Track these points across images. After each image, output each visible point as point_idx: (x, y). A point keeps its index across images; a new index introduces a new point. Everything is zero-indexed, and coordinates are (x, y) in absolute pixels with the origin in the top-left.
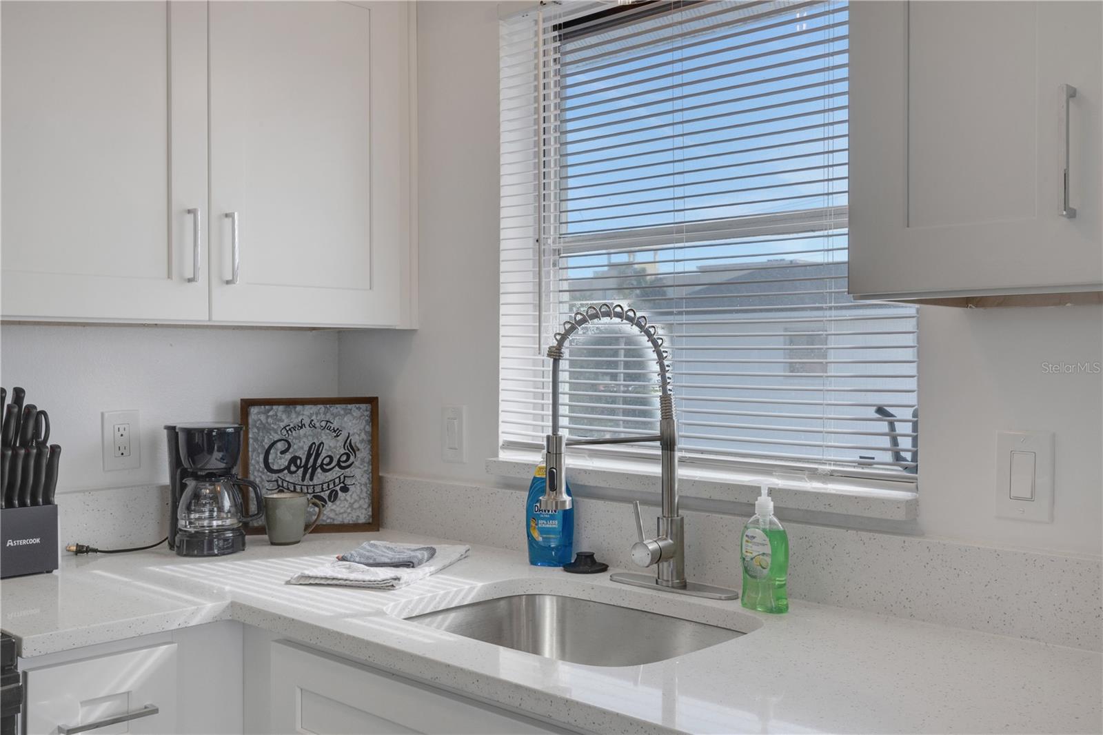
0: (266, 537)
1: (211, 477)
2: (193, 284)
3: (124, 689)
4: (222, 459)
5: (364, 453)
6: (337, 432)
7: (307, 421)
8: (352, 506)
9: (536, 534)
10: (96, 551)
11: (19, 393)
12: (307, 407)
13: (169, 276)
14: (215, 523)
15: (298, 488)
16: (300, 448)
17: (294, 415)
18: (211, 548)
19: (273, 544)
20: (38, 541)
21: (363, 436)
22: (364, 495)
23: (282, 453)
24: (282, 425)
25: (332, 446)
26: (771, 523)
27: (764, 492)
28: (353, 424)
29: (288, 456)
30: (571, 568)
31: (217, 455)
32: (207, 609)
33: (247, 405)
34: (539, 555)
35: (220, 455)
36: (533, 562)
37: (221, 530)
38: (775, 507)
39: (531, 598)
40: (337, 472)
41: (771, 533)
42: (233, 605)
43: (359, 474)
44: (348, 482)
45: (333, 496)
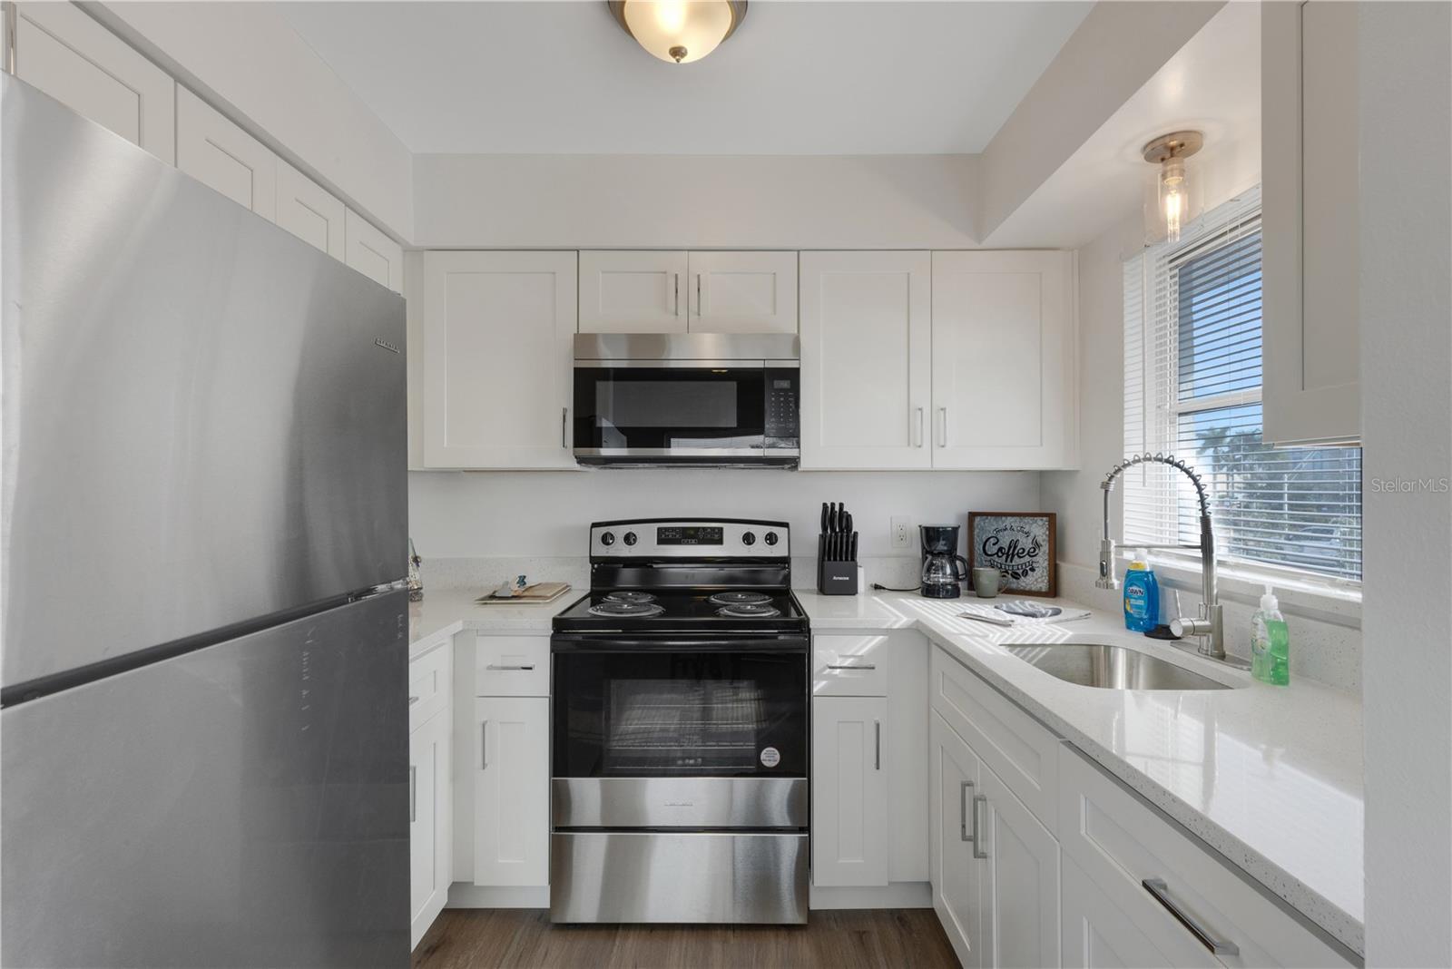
0: (974, 592)
1: (940, 554)
2: (920, 449)
3: (860, 654)
4: (945, 545)
5: (1045, 548)
6: (1028, 534)
7: (1008, 527)
8: (1038, 579)
9: (1128, 608)
10: (884, 588)
11: (841, 505)
12: (1009, 518)
13: (909, 445)
14: (941, 580)
15: (1003, 566)
16: (1005, 542)
17: (1000, 523)
18: (939, 594)
19: (979, 597)
20: (847, 578)
21: (1044, 537)
22: (1045, 574)
23: (994, 544)
24: (994, 528)
25: (1025, 543)
26: (1275, 616)
27: (1269, 591)
28: (1039, 530)
29: (997, 547)
30: (1149, 634)
31: (942, 542)
32: (903, 621)
33: (972, 515)
34: (1131, 623)
35: (944, 542)
36: (1129, 627)
37: (945, 585)
38: (1279, 603)
39: (1107, 648)
40: (1027, 559)
41: (1272, 624)
42: (918, 621)
43: (1042, 561)
44: (1034, 565)
45: (1025, 573)
